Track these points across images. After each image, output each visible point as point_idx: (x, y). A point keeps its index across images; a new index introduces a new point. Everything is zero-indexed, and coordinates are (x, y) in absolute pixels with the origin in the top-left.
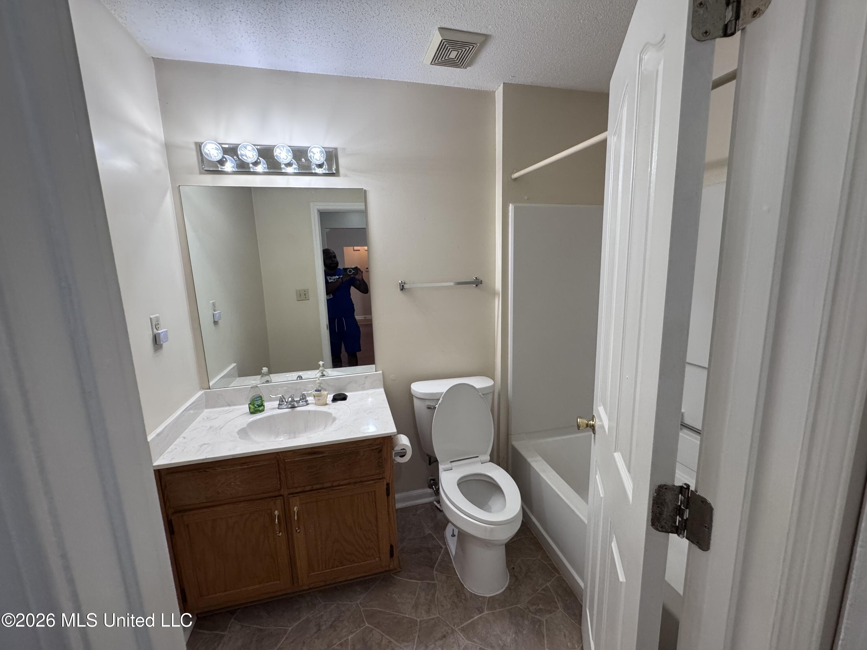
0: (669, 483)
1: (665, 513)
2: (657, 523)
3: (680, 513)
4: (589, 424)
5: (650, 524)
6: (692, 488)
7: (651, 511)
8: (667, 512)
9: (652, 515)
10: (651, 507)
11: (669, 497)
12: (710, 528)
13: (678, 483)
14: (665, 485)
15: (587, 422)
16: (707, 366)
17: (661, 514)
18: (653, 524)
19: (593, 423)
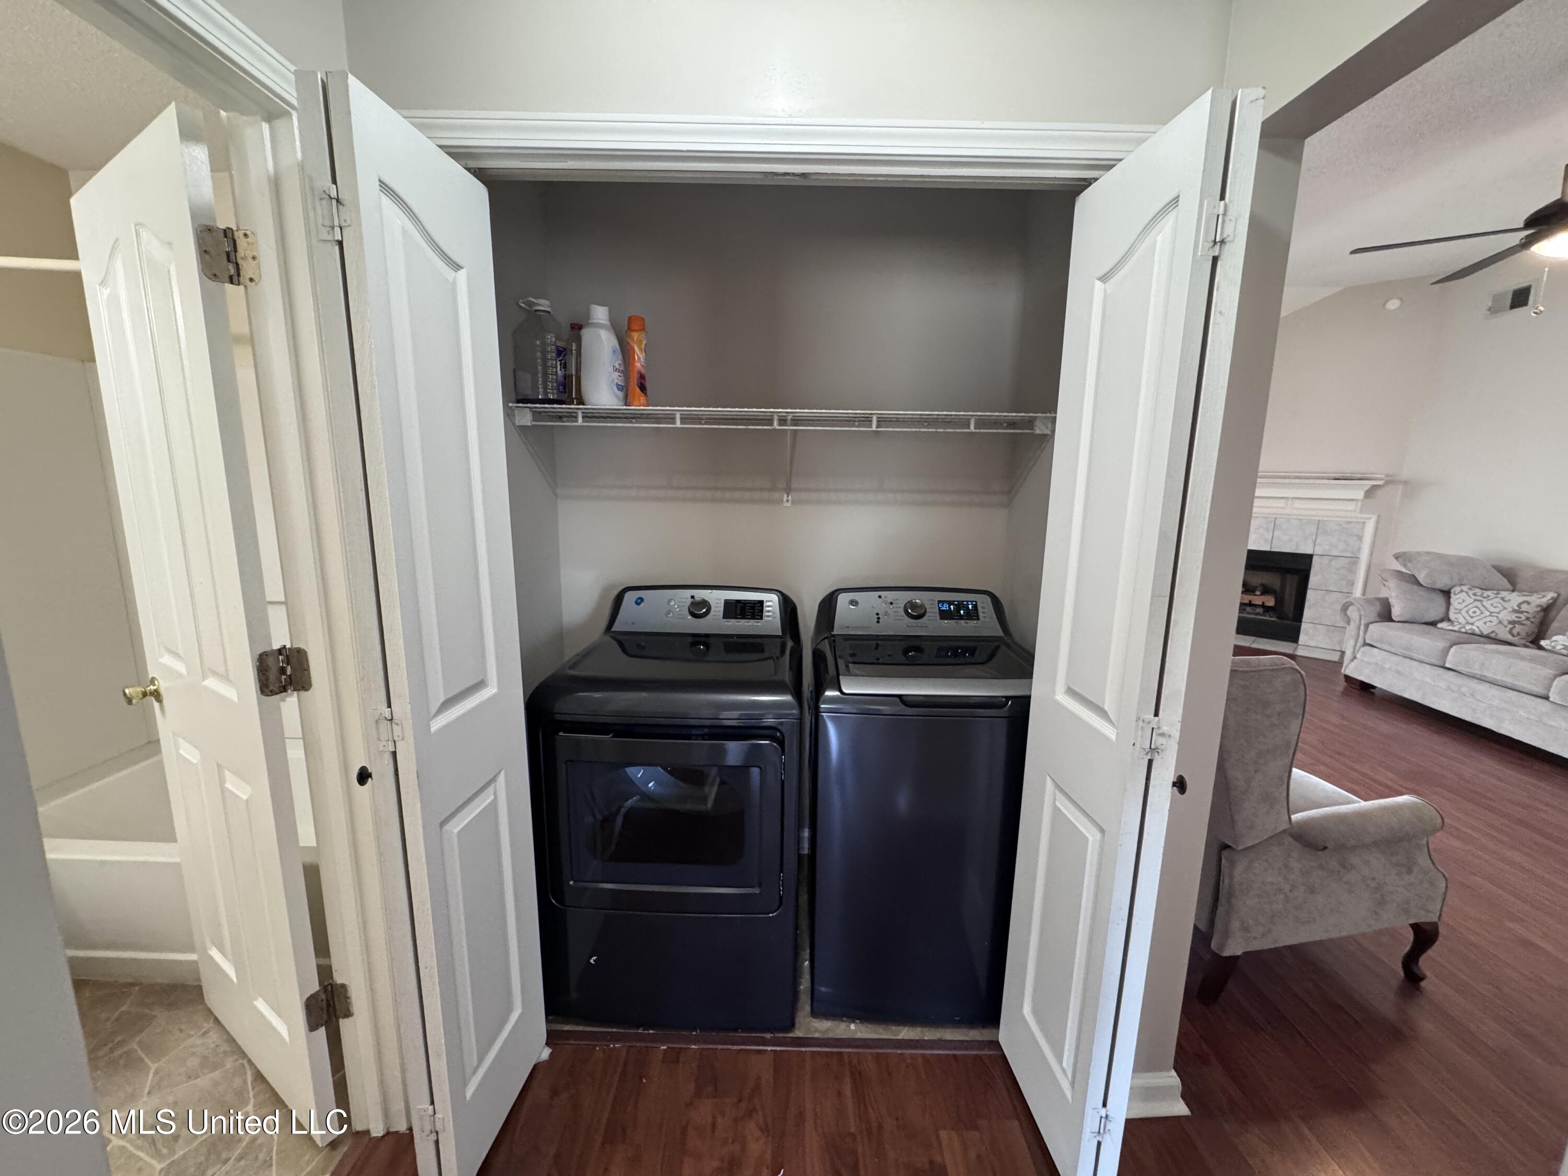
0: (267, 649)
1: (271, 677)
2: (265, 690)
3: (283, 671)
4: (148, 692)
5: (259, 692)
6: (288, 646)
7: (257, 680)
8: (273, 675)
9: (260, 684)
10: (257, 677)
11: (270, 661)
12: (307, 669)
13: (276, 646)
14: (265, 652)
15: (143, 690)
16: (283, 600)
17: (267, 679)
18: (262, 692)
19: (155, 687)
